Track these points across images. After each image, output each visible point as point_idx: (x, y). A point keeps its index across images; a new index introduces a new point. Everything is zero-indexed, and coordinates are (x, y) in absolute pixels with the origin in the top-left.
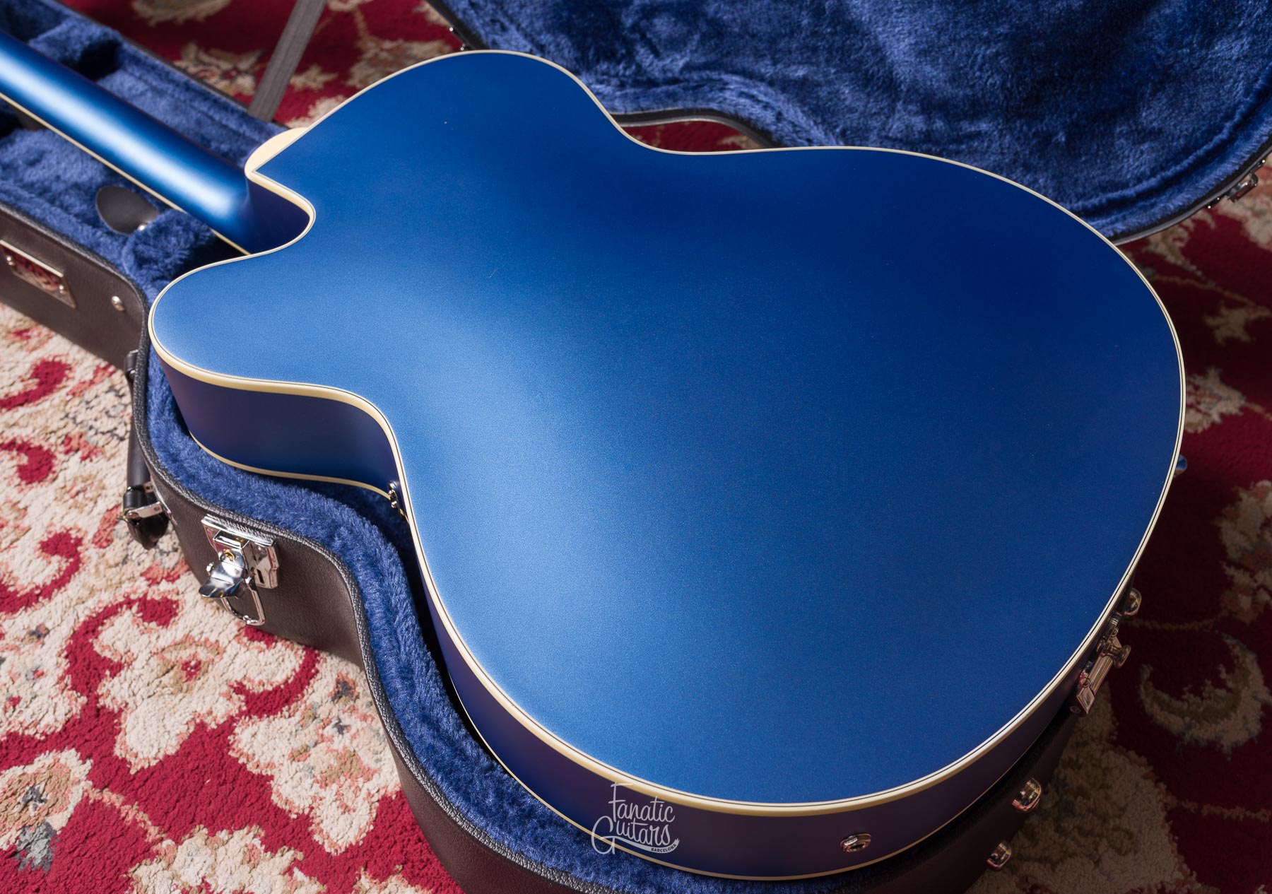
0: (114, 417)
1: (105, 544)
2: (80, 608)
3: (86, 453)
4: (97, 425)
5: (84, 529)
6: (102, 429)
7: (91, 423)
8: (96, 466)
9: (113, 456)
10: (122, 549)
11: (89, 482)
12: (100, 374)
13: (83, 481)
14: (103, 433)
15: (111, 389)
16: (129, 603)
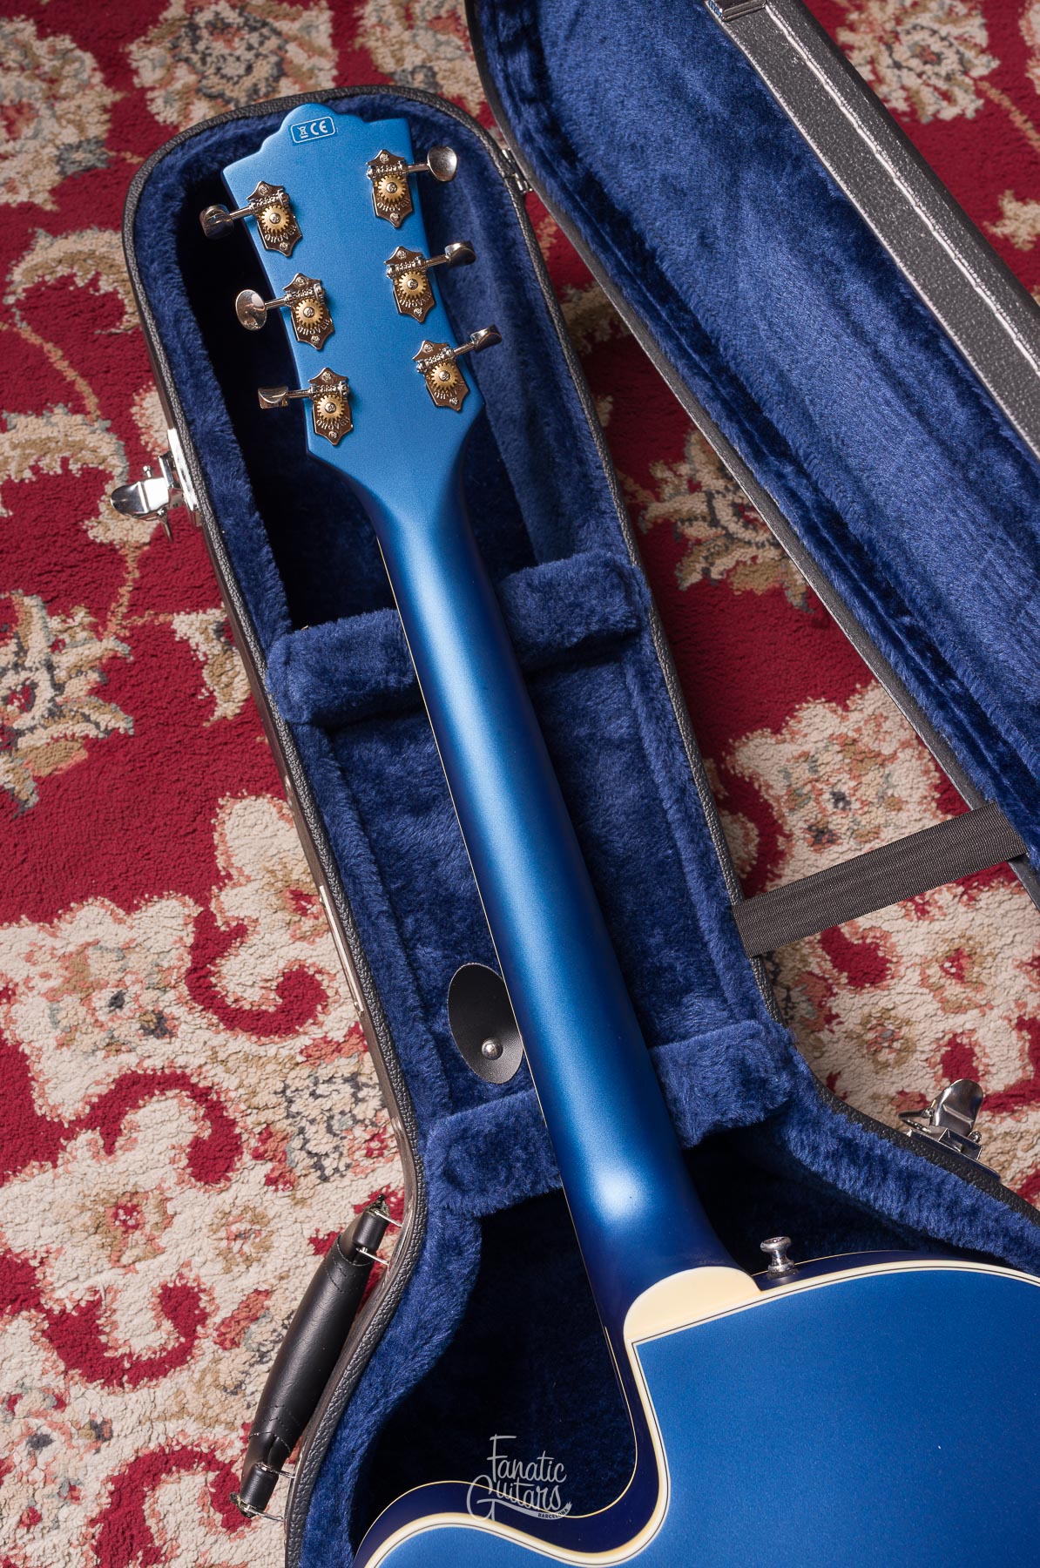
0: (335, 1135)
1: (228, 1344)
2: (159, 1427)
3: (276, 1174)
4: (310, 1130)
5: (217, 1301)
6: (309, 1147)
7: (304, 1123)
8: (276, 1203)
9: (303, 1201)
10: (242, 1368)
11: (257, 1227)
12: (354, 1039)
13: (252, 1222)
14: (309, 1153)
15: (353, 1079)
16: (210, 1462)
